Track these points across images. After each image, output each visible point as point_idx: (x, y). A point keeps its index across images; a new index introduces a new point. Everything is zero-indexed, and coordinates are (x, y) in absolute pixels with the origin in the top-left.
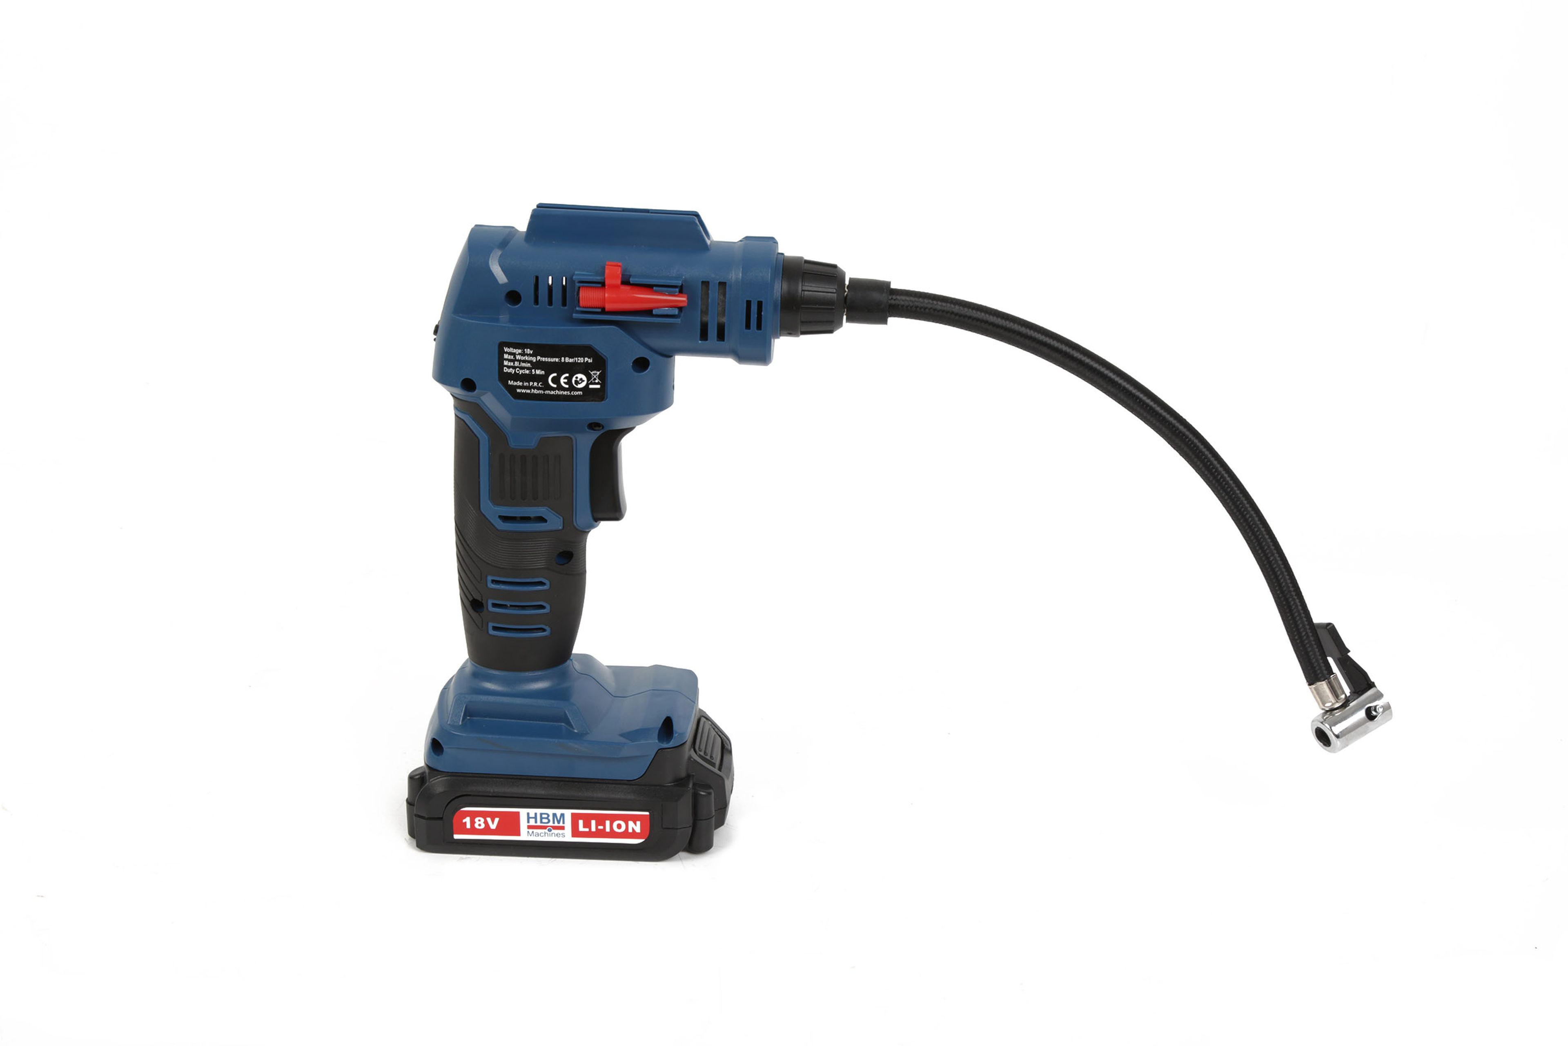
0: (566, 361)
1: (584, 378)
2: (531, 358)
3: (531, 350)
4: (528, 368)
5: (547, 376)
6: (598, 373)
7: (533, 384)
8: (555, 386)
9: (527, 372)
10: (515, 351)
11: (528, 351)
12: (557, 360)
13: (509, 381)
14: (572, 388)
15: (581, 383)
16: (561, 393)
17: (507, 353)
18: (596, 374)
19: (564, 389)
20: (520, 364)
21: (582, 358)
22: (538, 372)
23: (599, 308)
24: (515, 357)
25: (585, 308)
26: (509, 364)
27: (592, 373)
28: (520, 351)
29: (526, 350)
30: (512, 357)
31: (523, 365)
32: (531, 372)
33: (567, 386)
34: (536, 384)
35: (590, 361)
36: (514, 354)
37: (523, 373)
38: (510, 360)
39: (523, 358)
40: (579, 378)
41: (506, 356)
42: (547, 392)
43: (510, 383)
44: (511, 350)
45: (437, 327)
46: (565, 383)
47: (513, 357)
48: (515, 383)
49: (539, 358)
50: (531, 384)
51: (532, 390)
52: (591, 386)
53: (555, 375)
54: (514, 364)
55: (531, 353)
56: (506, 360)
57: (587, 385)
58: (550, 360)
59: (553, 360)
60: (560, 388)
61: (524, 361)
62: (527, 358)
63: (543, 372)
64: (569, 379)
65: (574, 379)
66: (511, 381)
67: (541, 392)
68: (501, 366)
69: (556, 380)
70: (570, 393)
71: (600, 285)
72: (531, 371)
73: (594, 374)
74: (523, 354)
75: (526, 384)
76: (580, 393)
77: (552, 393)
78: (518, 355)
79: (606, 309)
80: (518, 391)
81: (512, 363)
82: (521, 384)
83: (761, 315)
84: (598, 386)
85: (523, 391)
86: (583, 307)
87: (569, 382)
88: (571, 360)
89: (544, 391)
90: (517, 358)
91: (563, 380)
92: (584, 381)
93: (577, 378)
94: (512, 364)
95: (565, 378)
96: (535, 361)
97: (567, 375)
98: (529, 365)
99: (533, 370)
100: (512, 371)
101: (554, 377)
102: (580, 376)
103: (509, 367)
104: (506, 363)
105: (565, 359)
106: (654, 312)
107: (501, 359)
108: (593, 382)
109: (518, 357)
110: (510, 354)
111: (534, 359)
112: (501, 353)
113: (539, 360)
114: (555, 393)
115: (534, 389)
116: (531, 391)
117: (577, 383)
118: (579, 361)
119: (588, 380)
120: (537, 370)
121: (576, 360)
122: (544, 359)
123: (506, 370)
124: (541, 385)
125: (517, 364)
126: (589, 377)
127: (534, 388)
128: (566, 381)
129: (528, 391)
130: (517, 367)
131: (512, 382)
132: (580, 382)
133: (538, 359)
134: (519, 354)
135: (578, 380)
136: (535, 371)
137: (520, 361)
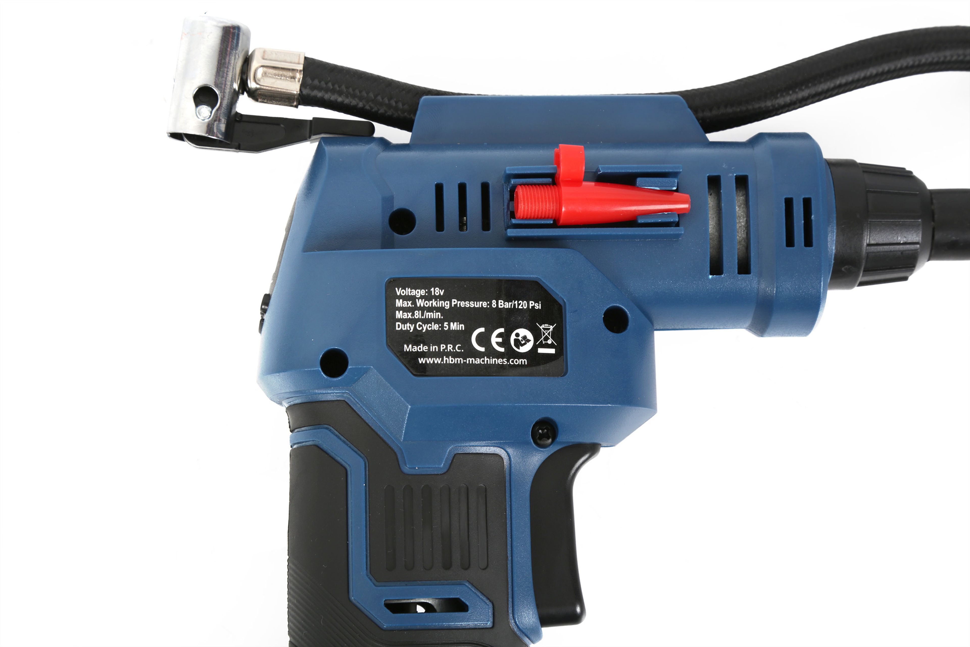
0: (500, 307)
1: (530, 336)
2: (441, 304)
3: (441, 289)
4: (436, 321)
5: (468, 332)
6: (551, 327)
7: (447, 348)
8: (482, 349)
9: (436, 327)
10: (414, 292)
11: (437, 291)
12: (485, 304)
13: (405, 346)
14: (511, 354)
15: (525, 344)
16: (492, 361)
17: (400, 297)
18: (547, 329)
19: (499, 355)
20: (422, 315)
21: (525, 302)
22: (454, 326)
23: (548, 218)
24: (414, 303)
25: (527, 219)
26: (405, 316)
27: (541, 327)
28: (423, 292)
29: (432, 289)
30: (410, 303)
31: (429, 315)
32: (442, 327)
33: (502, 350)
34: (450, 347)
35: (538, 306)
36: (413, 299)
37: (429, 329)
38: (405, 310)
39: (428, 304)
40: (521, 335)
41: (399, 303)
42: (470, 360)
43: (408, 348)
44: (408, 292)
45: (267, 299)
46: (498, 343)
47: (412, 304)
48: (415, 349)
49: (454, 302)
50: (443, 347)
51: (445, 359)
52: (541, 351)
53: (482, 330)
54: (413, 315)
55: (442, 294)
56: (400, 309)
57: (535, 347)
58: (472, 304)
59: (478, 305)
60: (491, 352)
61: (431, 309)
62: (434, 304)
63: (462, 327)
64: (505, 337)
65: (513, 337)
66: (408, 347)
67: (460, 360)
68: (391, 320)
69: (484, 339)
70: (508, 361)
71: (549, 180)
72: (443, 324)
73: (544, 329)
74: (428, 297)
75: (433, 348)
76: (524, 361)
77: (478, 361)
78: (419, 299)
79: (561, 222)
80: (421, 361)
81: (410, 314)
82: (425, 348)
83: (811, 220)
84: (552, 351)
85: (430, 361)
86: (523, 219)
87: (505, 343)
88: (507, 305)
89: (465, 358)
90: (418, 305)
91: (495, 340)
92: (529, 341)
93: (517, 335)
94: (410, 316)
95: (499, 336)
96: (447, 307)
97: (502, 330)
98: (438, 315)
99: (446, 324)
100: (410, 327)
101: (480, 335)
102: (523, 332)
103: (404, 321)
104: (399, 315)
105: (497, 303)
106: (641, 221)
107: (391, 309)
108: (544, 342)
109: (420, 303)
110: (405, 298)
111: (446, 305)
112: (391, 297)
113: (456, 305)
114: (483, 361)
115: (447, 357)
116: (442, 360)
117: (518, 343)
118: (520, 307)
119: (536, 340)
120: (452, 323)
121: (515, 305)
122: (463, 304)
123: (399, 326)
124: (459, 348)
125: (418, 314)
126: (537, 334)
127: (448, 354)
128: (500, 340)
129: (438, 361)
130: (419, 320)
131: (410, 346)
132: (523, 342)
133: (453, 304)
134: (422, 297)
135: (520, 338)
136: (449, 325)
137: (423, 309)
